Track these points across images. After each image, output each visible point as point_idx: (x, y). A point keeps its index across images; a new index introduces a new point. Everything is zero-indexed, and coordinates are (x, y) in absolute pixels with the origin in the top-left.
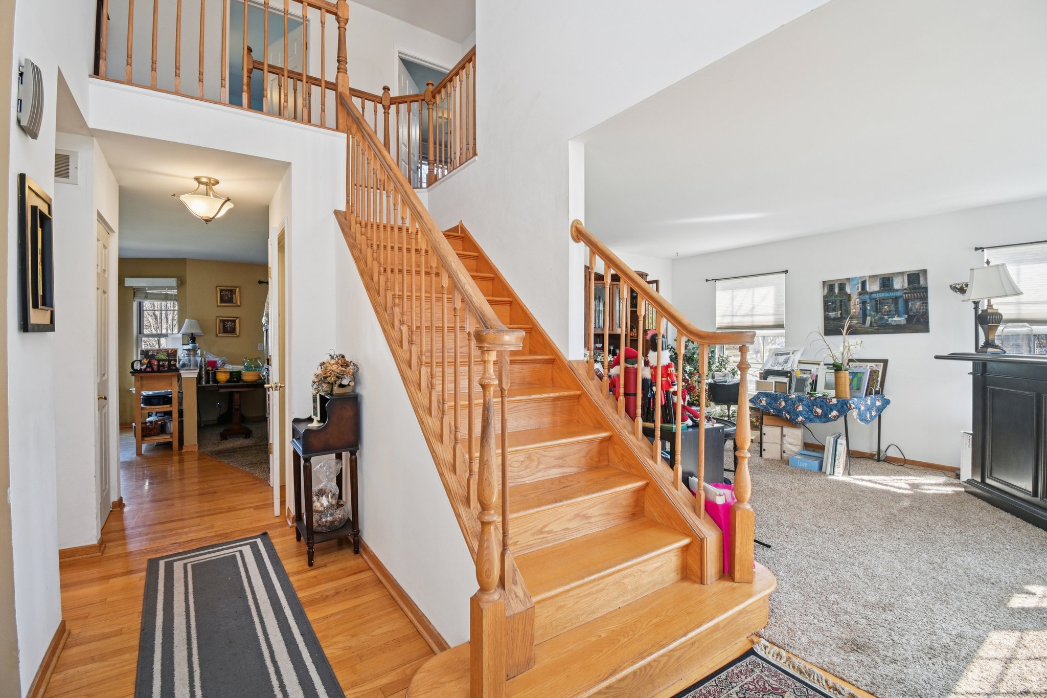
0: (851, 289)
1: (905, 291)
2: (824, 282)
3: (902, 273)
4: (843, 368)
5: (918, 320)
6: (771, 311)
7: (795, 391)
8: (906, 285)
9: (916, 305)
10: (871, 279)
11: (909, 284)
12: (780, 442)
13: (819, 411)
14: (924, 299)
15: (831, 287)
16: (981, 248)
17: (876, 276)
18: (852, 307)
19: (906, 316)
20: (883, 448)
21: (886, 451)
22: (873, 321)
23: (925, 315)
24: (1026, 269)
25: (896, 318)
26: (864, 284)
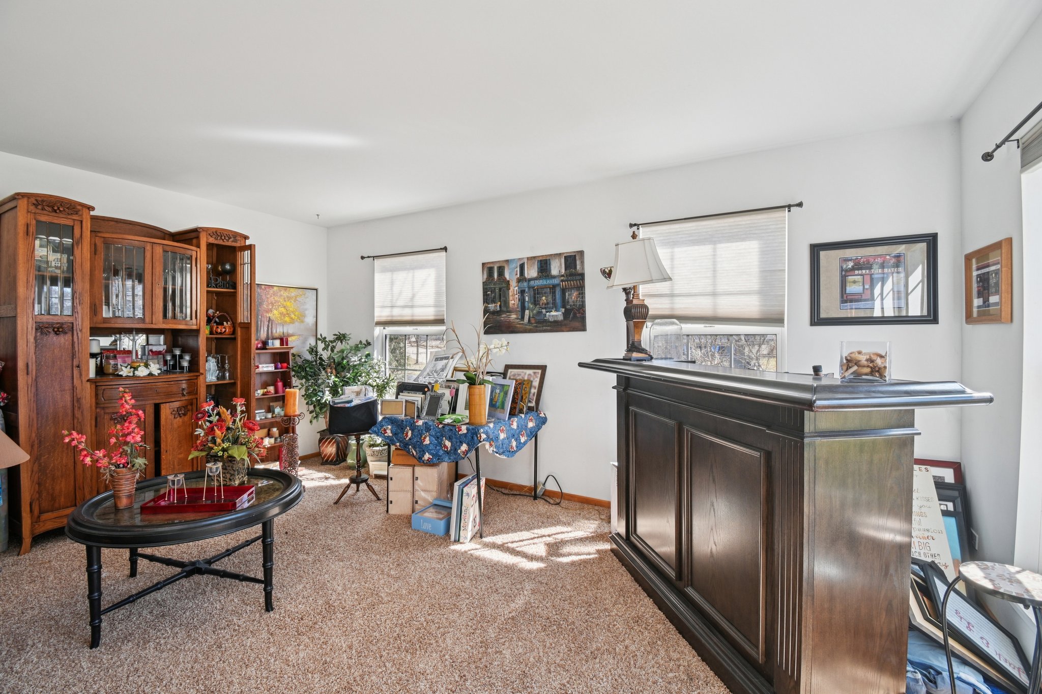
0: (510, 273)
1: (562, 278)
2: (483, 264)
3: (560, 255)
4: (478, 381)
5: (575, 316)
6: (431, 301)
7: (427, 414)
8: (563, 271)
9: (573, 296)
10: (529, 261)
11: (566, 270)
12: (410, 489)
13: (448, 444)
14: (581, 288)
15: (490, 270)
16: (635, 225)
17: (534, 257)
18: (511, 298)
19: (564, 309)
20: (541, 478)
21: (544, 484)
22: (531, 316)
23: (582, 309)
24: (680, 252)
25: (553, 313)
26: (522, 267)
